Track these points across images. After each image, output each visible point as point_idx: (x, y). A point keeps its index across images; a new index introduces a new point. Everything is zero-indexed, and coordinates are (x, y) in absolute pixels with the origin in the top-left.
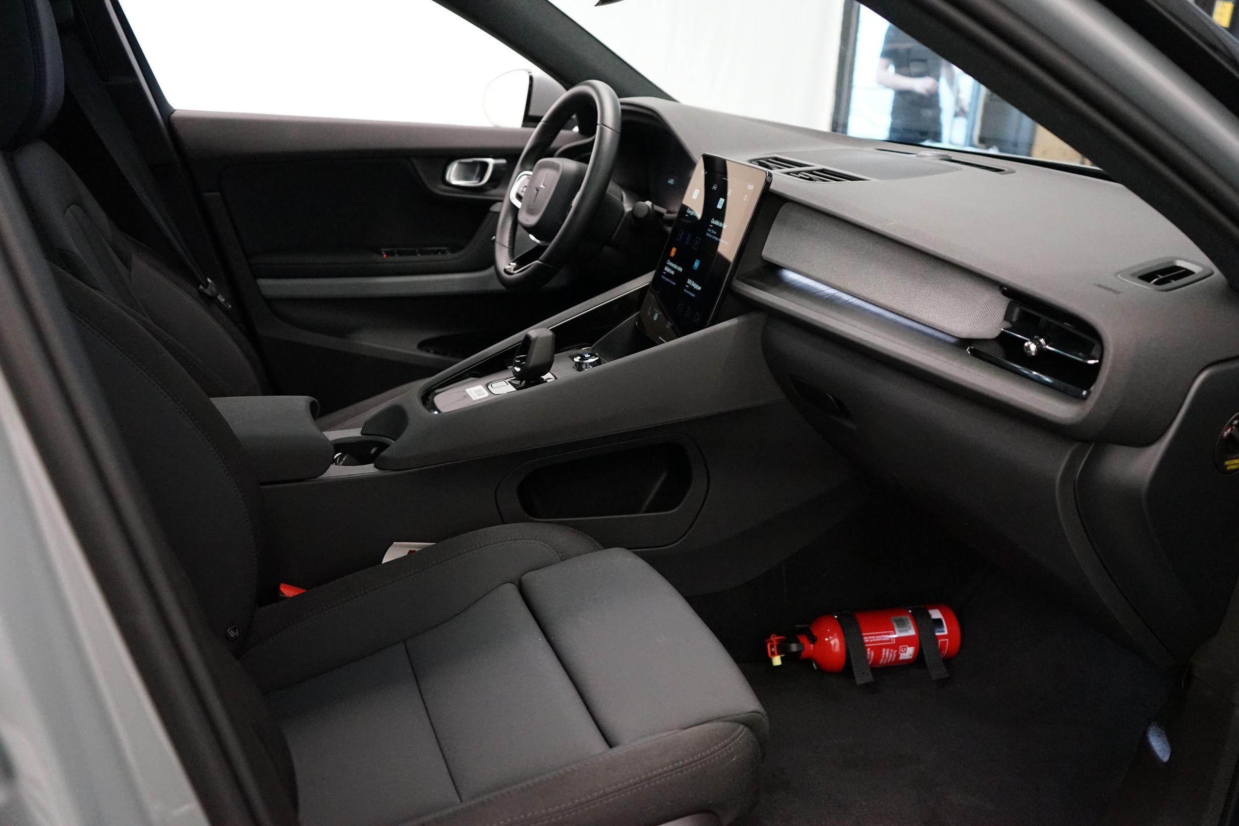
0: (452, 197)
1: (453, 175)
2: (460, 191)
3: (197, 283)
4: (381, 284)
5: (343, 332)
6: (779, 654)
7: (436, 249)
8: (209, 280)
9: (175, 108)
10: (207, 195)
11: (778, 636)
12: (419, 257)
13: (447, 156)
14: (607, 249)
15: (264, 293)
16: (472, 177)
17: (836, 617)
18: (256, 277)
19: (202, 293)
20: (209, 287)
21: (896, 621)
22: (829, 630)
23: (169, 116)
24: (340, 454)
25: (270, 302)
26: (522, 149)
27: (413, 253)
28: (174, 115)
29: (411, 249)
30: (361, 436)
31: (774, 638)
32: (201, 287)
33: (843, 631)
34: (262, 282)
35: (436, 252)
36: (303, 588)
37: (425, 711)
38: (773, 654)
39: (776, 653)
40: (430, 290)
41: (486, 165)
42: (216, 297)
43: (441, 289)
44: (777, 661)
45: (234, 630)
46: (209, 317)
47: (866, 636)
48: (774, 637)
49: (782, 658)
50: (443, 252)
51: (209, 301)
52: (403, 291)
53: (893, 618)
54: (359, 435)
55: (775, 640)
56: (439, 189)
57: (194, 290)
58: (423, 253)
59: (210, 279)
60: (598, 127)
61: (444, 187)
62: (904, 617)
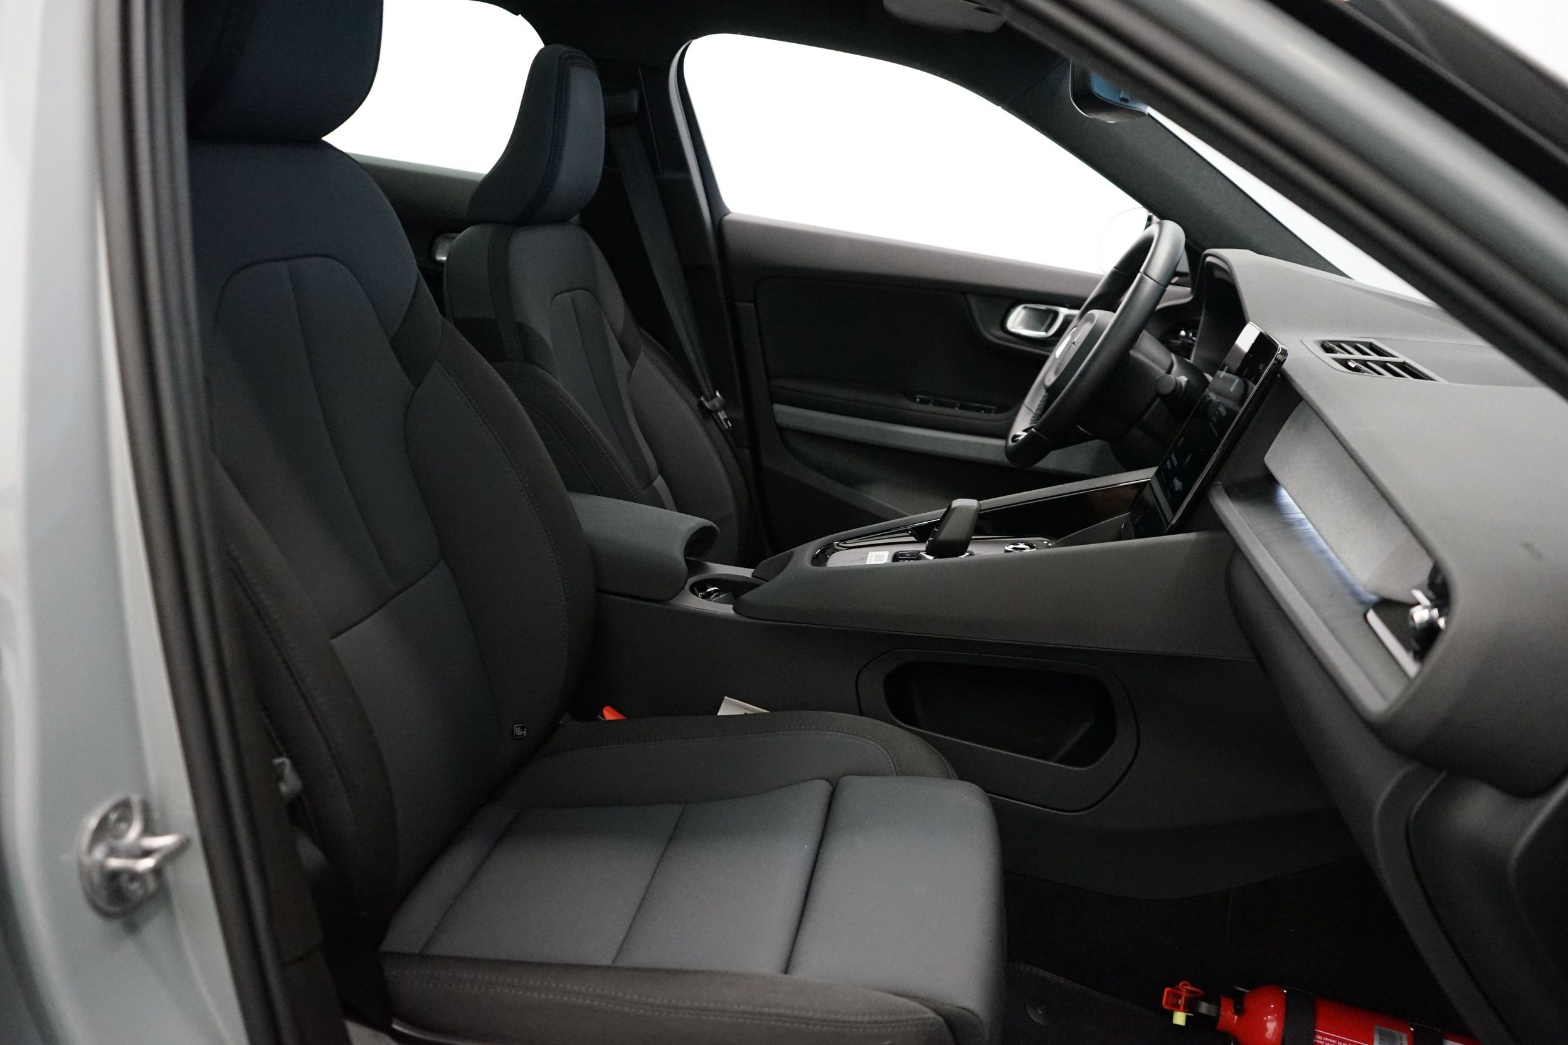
0: (1007, 347)
1: (1017, 321)
2: (1018, 340)
3: (699, 393)
4: (903, 433)
5: (853, 481)
6: (1184, 1011)
7: (979, 405)
8: (718, 394)
9: (731, 211)
10: (740, 304)
11: (1192, 986)
12: (957, 411)
13: (1012, 298)
14: (1136, 433)
15: (778, 421)
16: (1040, 328)
17: (1285, 991)
18: (773, 402)
19: (701, 405)
20: (714, 400)
21: (1381, 1034)
22: (1272, 1006)
23: (722, 218)
24: (716, 588)
25: (782, 430)
26: (1085, 299)
27: (953, 406)
28: (728, 217)
29: (953, 401)
30: (750, 577)
31: (1185, 988)
32: (702, 399)
33: (1286, 1015)
34: (778, 408)
35: (978, 410)
36: (624, 715)
37: (649, 877)
38: (1178, 1008)
39: (1182, 1007)
40: (960, 452)
41: (1056, 314)
42: (716, 412)
43: (972, 454)
44: (1180, 1018)
45: (522, 728)
46: (701, 432)
47: (1321, 1034)
48: (1185, 985)
49: (1188, 1018)
50: (988, 411)
51: (707, 414)
52: (928, 447)
53: (1377, 1027)
54: (750, 576)
55: (1186, 989)
56: (992, 334)
57: (694, 401)
58: (962, 407)
59: (720, 393)
60: (1139, 275)
61: (1001, 334)
62: (1397, 1033)
